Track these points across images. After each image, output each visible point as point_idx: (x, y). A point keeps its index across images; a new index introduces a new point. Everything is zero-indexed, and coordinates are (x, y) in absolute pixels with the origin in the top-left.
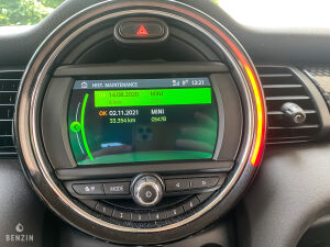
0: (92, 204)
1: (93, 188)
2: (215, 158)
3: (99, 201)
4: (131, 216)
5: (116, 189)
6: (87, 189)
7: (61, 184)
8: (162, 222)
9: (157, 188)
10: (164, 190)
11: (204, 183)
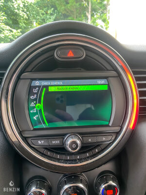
0: (42, 150)
1: (43, 142)
2: (110, 125)
3: (46, 148)
4: (64, 157)
5: (56, 142)
6: (39, 142)
7: (25, 139)
8: (81, 160)
9: (78, 142)
10: (82, 143)
11: (104, 139)
